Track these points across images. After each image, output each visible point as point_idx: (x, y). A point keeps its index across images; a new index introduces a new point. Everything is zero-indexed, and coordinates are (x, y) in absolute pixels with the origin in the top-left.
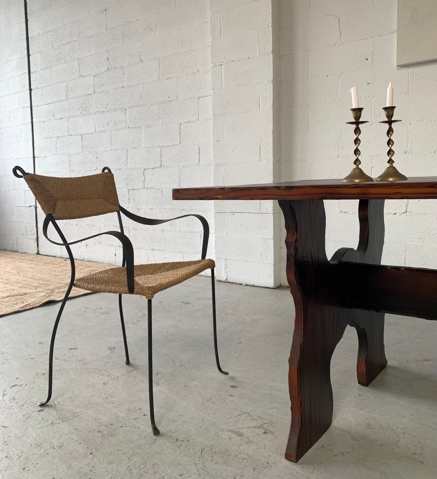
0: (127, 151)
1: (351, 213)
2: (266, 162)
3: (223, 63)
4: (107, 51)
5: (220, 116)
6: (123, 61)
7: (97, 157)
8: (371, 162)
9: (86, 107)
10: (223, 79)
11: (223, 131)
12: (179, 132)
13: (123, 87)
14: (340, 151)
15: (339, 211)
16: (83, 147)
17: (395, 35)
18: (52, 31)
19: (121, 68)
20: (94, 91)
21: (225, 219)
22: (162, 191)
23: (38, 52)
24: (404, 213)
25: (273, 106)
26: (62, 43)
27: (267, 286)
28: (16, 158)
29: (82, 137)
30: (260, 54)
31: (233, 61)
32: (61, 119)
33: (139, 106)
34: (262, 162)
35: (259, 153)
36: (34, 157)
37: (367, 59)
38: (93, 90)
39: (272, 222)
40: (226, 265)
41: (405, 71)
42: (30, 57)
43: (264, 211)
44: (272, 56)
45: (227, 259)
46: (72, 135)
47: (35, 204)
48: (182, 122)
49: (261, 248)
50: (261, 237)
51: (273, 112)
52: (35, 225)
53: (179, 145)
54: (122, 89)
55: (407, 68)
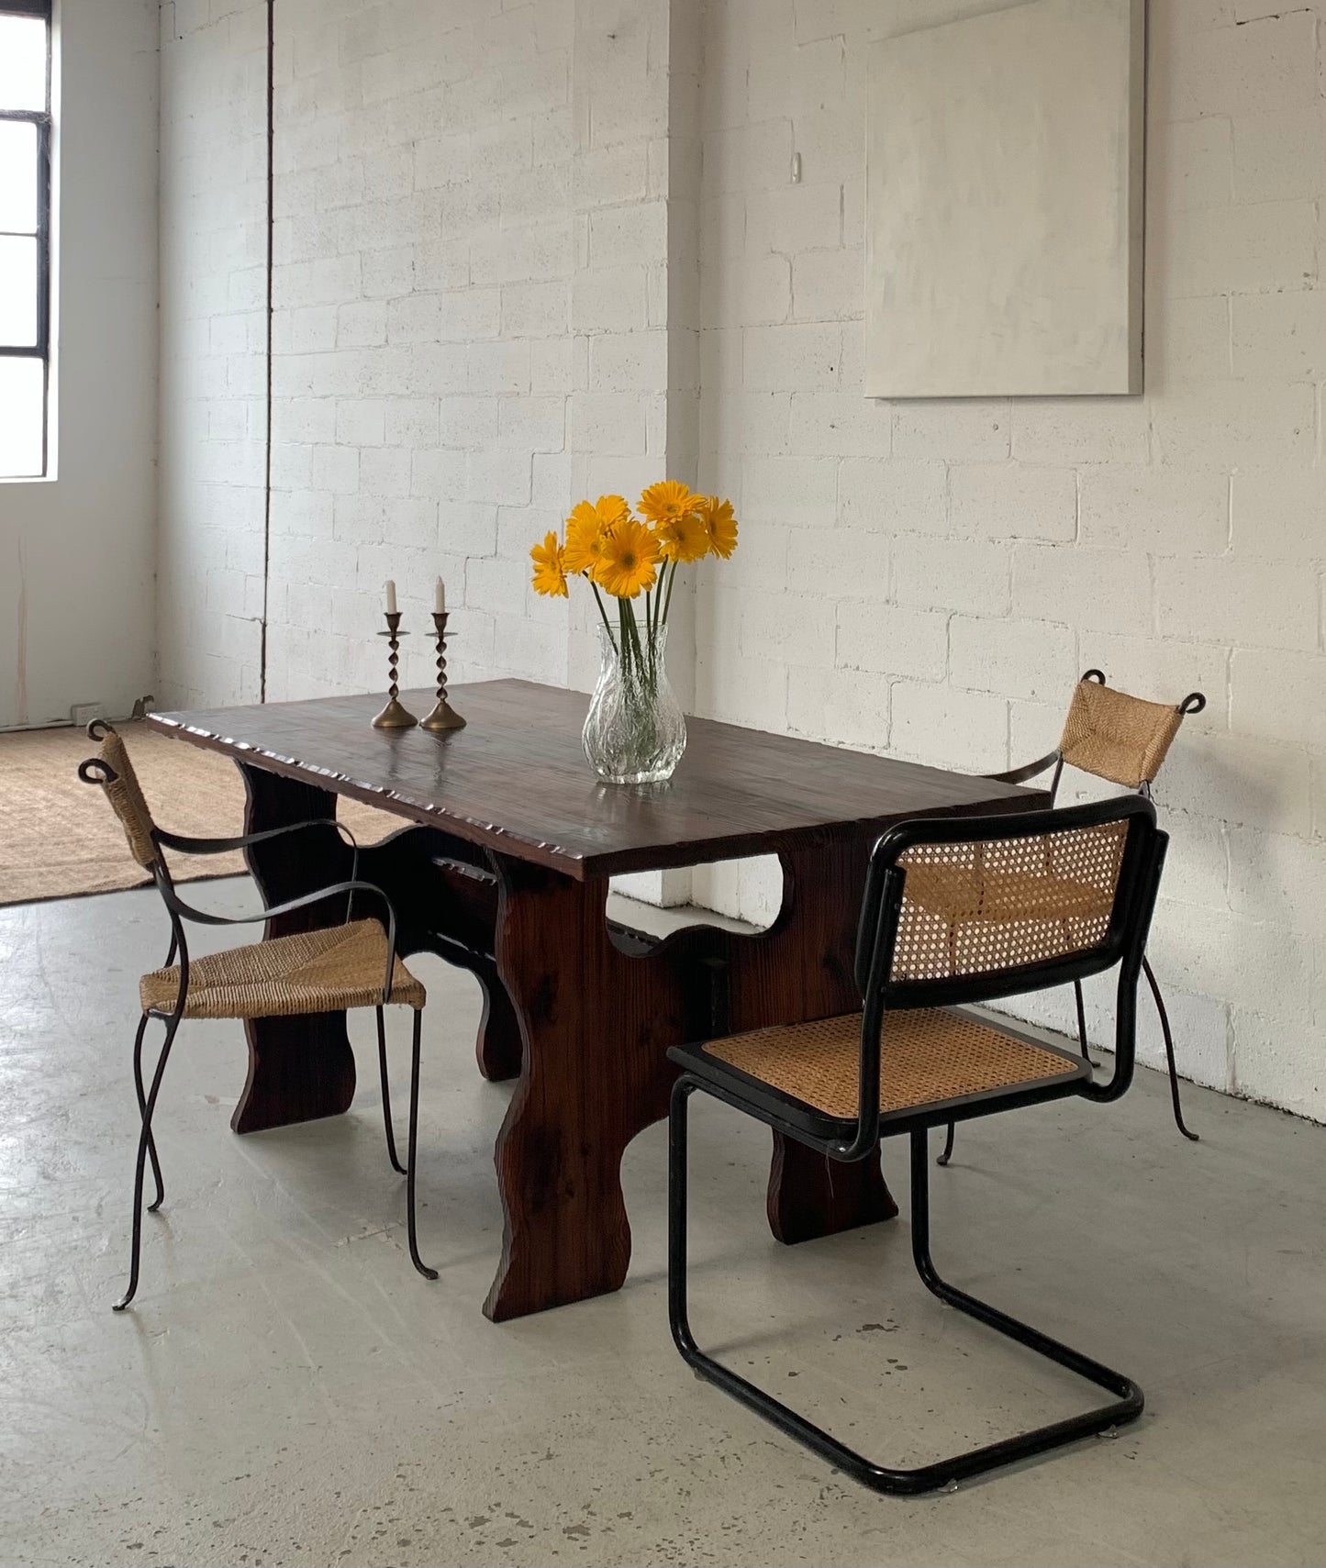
0: (438, 504)
3: (590, 333)
4: (413, 245)
6: (439, 277)
7: (384, 511)
9: (371, 379)
12: (529, 474)
13: (438, 341)
14: (789, 577)
16: (360, 480)
18: (315, 169)
19: (436, 294)
20: (387, 341)
22: (495, 621)
23: (288, 217)
26: (333, 205)
28: (235, 484)
29: (360, 454)
30: (649, 325)
31: (606, 331)
32: (324, 397)
33: (464, 394)
36: (268, 488)
37: (832, 369)
38: (384, 337)
42: (273, 224)
44: (667, 335)
46: (342, 444)
47: (263, 614)
48: (536, 450)
52: (260, 671)
53: (530, 507)
54: (437, 345)
55: (889, 405)
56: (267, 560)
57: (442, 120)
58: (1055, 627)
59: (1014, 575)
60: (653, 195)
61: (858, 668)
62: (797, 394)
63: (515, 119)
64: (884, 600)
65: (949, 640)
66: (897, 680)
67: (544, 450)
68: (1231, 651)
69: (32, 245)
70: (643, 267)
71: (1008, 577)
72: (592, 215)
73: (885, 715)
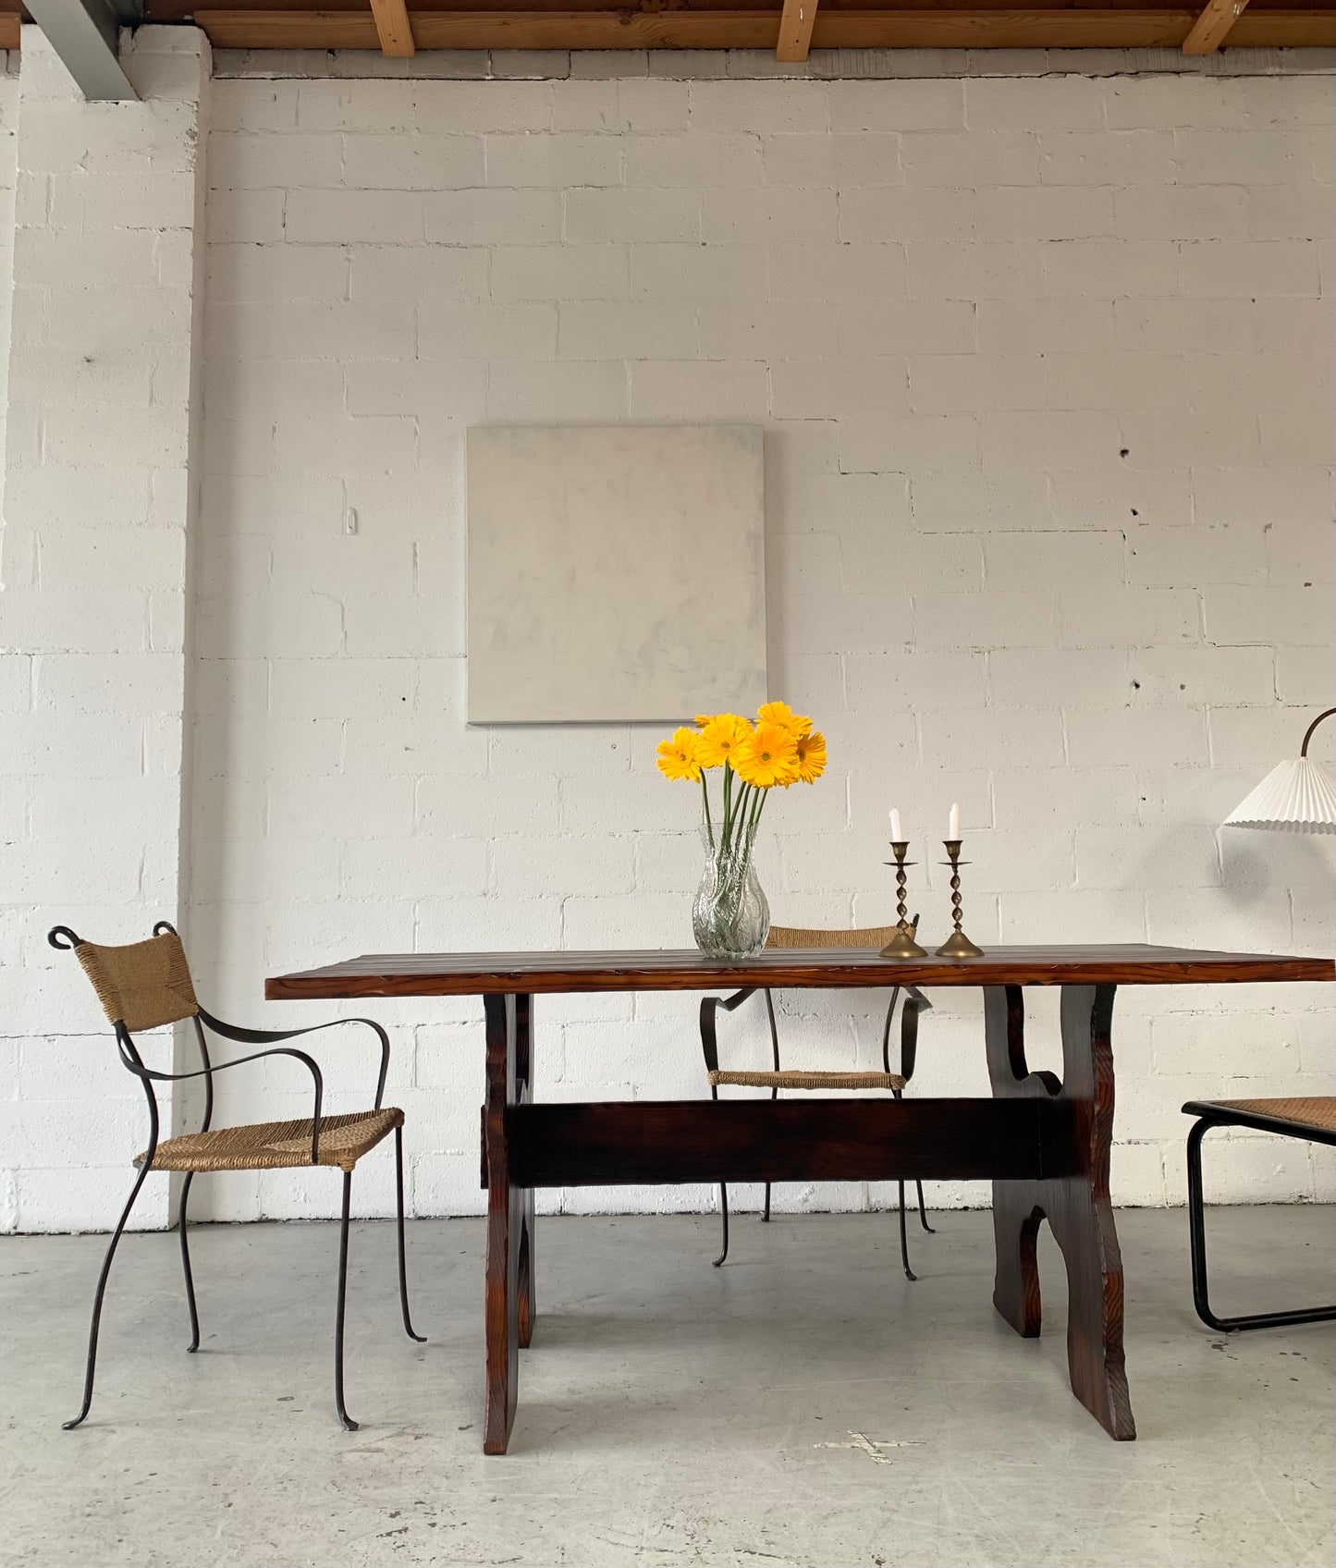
2: (156, 904)
5: (20, 779)
8: (414, 913)
10: (35, 689)
11: (28, 818)
14: (344, 885)
17: (463, 663)
21: (19, 1054)
25: (182, 771)
27: (147, 1228)
30: (150, 647)
31: (68, 651)
34: (146, 903)
35: (138, 879)
37: (404, 699)
39: (172, 1055)
40: (16, 1184)
41: (481, 733)
44: (183, 658)
45: (19, 1166)
49: (133, 1127)
50: (136, 1098)
51: (182, 785)
55: (485, 730)
59: (638, 859)
60: (160, 521)
64: (480, 894)
65: (563, 919)
70: (141, 590)
71: (630, 862)
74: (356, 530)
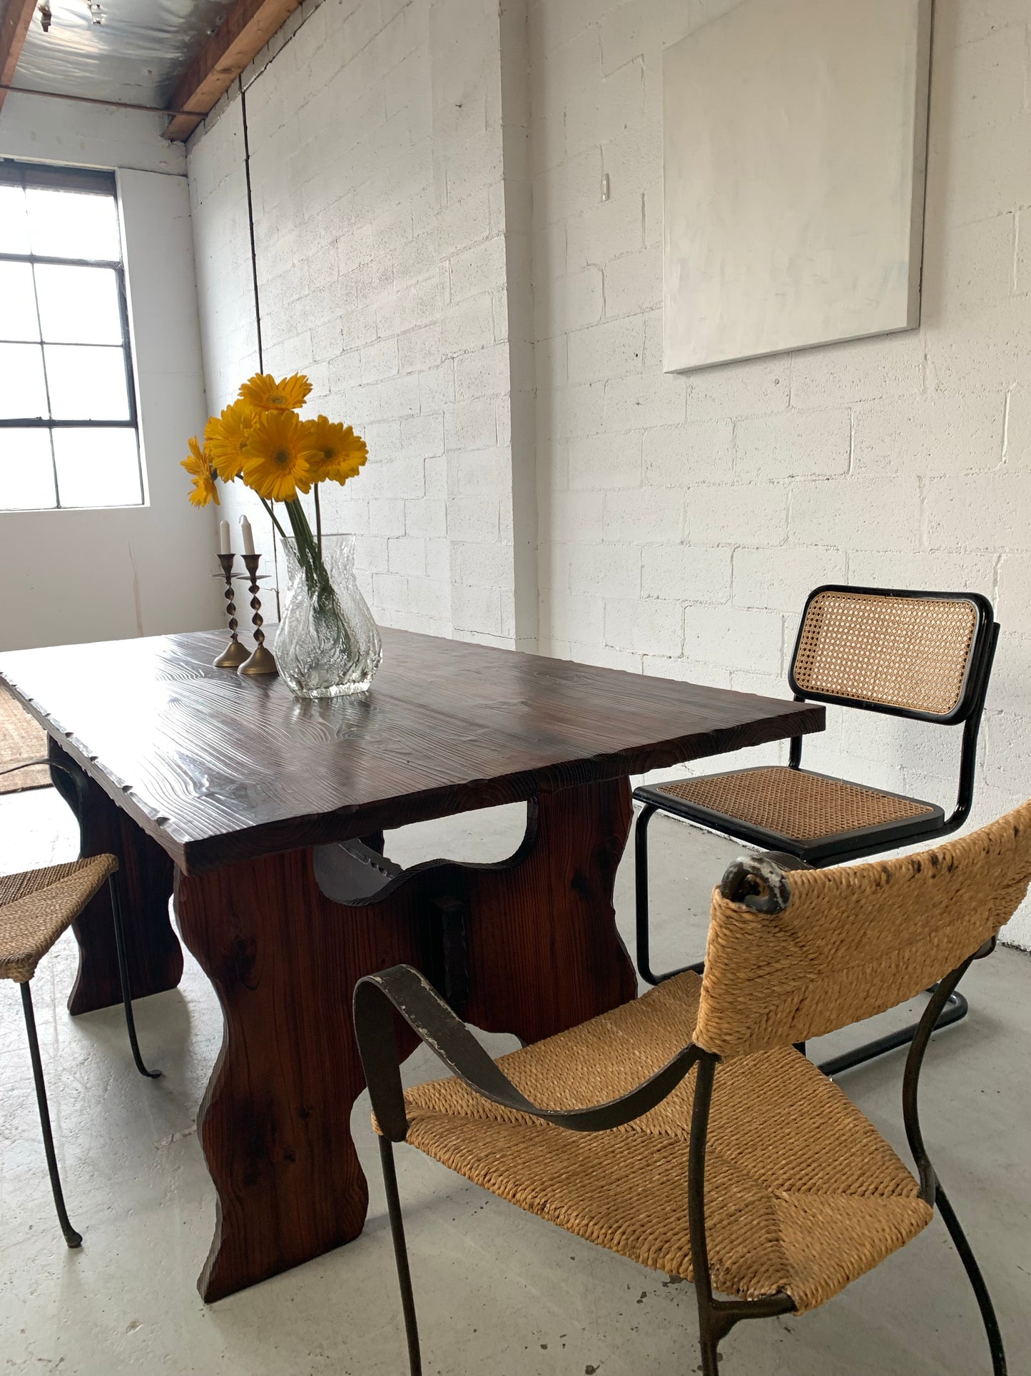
0: (368, 503)
1: (618, 649)
3: (455, 355)
4: (341, 317)
5: (454, 452)
6: (358, 337)
10: (457, 386)
11: (458, 481)
12: (423, 474)
14: (605, 531)
15: (604, 644)
18: (280, 276)
19: (357, 350)
20: (330, 391)
24: (679, 657)
25: (512, 441)
26: (292, 299)
30: (496, 341)
31: (465, 353)
33: (379, 421)
34: (502, 542)
35: (498, 525)
37: (637, 355)
41: (683, 380)
43: (506, 634)
44: (509, 346)
48: (426, 456)
51: (512, 451)
53: (425, 498)
54: (360, 388)
55: (684, 377)
56: (275, 550)
57: (353, 218)
58: (827, 550)
59: (791, 509)
60: (494, 233)
61: (658, 598)
62: (610, 381)
63: (399, 203)
64: (679, 541)
65: (732, 569)
66: (690, 604)
67: (431, 455)
68: (1000, 557)
69: (120, 352)
70: (489, 294)
71: (785, 512)
72: (451, 260)
73: (680, 632)
74: (608, 197)
